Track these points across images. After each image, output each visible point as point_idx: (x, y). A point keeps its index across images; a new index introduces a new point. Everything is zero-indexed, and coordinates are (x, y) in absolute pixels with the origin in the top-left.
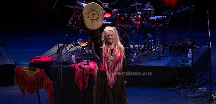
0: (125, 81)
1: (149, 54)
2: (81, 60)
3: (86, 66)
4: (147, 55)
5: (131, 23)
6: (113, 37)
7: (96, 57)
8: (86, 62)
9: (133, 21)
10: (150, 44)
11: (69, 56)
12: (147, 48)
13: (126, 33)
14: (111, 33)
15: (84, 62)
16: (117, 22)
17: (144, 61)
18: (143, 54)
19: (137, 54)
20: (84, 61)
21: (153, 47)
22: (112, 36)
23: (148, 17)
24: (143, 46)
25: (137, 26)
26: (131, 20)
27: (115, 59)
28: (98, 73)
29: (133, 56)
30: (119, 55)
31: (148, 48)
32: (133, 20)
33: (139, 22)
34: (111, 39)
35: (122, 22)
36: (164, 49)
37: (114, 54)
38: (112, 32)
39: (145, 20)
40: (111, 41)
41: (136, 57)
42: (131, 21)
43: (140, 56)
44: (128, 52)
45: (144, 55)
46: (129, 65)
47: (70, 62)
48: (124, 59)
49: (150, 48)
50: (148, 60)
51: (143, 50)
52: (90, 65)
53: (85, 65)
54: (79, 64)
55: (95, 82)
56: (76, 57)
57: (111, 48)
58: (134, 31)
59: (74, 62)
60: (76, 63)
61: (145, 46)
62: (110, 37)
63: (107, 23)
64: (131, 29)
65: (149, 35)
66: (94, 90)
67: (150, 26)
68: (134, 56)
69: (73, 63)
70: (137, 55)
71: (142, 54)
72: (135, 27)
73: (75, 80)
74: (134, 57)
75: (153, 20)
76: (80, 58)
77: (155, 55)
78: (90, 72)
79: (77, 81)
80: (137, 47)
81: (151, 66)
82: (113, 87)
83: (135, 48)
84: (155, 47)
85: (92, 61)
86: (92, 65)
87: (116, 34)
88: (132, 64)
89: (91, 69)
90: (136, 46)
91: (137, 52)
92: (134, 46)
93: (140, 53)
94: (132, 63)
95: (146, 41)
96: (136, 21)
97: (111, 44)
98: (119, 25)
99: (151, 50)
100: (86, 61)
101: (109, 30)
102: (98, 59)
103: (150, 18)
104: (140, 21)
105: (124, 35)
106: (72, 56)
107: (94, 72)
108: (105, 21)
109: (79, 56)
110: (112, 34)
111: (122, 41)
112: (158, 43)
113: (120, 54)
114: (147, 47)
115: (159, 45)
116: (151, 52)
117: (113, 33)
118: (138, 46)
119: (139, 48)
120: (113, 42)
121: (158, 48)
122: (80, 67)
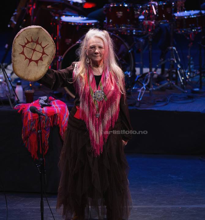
0: (124, 141)
1: (171, 88)
2: (34, 97)
3: (45, 109)
4: (167, 88)
5: (137, 23)
6: (103, 50)
7: (66, 91)
8: (46, 101)
9: (141, 19)
10: (174, 66)
11: (11, 88)
12: (167, 75)
13: (126, 44)
14: (99, 42)
15: (41, 102)
16: (108, 21)
17: (161, 100)
18: (160, 86)
19: (148, 86)
20: (40, 99)
21: (180, 72)
22: (100, 47)
23: (171, 13)
24: (159, 71)
25: (150, 30)
26: (136, 17)
27: (105, 97)
28: (68, 122)
29: (140, 91)
30: (113, 88)
31: (169, 75)
32: (142, 17)
33: (153, 22)
34: (99, 55)
35: (119, 22)
36: (203, 78)
37: (102, 87)
38: (101, 41)
39: (165, 18)
40: (99, 59)
41: (145, 93)
42: (138, 19)
43: (153, 90)
44: (129, 82)
45: (162, 89)
46: (131, 108)
47: (13, 101)
48: (122, 96)
49: (174, 76)
50: (169, 99)
51: (160, 79)
52: (53, 107)
53: (43, 106)
54: (30, 105)
55: (62, 141)
56: (24, 89)
57: (97, 74)
58: (142, 41)
59: (21, 100)
60: (25, 102)
61: (163, 71)
62: (97, 51)
63: (89, 23)
64: (138, 35)
65: (172, 49)
66: (61, 158)
67: (175, 30)
68: (142, 90)
69: (18, 102)
70: (147, 89)
71: (158, 88)
72: (145, 32)
73: (23, 138)
74: (142, 93)
75: (182, 18)
76: (32, 91)
77: (183, 88)
78: (53, 122)
79: (26, 138)
80: (147, 73)
81: (176, 111)
82: (100, 153)
83: (143, 75)
84: (185, 73)
85: (56, 99)
86: (57, 106)
87: (108, 47)
88: (136, 107)
89: (54, 116)
90: (146, 70)
91: (148, 82)
92: (141, 71)
93: (153, 85)
94: (137, 104)
95: (166, 61)
96: (148, 20)
97: (96, 64)
98: (113, 27)
99: (176, 79)
100: (45, 98)
101: (96, 37)
102: (68, 96)
103: (176, 15)
104: (156, 20)
105: (122, 47)
106: (15, 87)
107: (61, 121)
108: (85, 18)
109: (31, 88)
110: (102, 45)
111: (119, 60)
112: (190, 64)
113: (116, 87)
114: (169, 72)
115: (192, 70)
116: (176, 84)
117: (104, 43)
118: (151, 71)
119: (152, 74)
120: (101, 60)
121: (189, 76)
122: (33, 110)
